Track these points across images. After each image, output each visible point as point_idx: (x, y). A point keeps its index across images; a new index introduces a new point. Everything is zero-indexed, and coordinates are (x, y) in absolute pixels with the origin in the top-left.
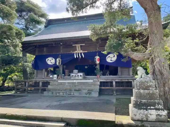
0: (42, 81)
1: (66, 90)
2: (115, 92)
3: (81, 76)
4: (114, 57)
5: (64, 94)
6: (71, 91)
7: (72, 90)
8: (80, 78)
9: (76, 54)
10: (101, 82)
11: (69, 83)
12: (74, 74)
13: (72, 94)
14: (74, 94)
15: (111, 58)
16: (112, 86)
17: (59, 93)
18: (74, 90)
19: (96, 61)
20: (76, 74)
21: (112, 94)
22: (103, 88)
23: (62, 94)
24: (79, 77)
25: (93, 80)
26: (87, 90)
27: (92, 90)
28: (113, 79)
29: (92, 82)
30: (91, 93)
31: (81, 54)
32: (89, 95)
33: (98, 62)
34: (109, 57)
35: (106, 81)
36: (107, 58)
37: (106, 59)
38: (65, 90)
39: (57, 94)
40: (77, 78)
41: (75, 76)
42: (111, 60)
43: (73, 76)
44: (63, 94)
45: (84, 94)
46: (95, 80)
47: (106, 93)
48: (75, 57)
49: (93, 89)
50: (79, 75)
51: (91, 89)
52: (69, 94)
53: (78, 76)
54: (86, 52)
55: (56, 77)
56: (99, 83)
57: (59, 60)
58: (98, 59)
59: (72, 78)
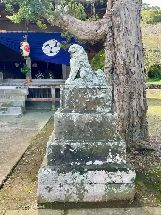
2: (53, 106)
4: (56, 46)
10: (30, 90)
15: (52, 48)
16: (50, 96)
19: (22, 51)
21: (49, 109)
22: (34, 99)
25: (16, 86)
26: (1, 104)
27: (10, 105)
28: (52, 85)
29: (13, 90)
30: (7, 109)
32: (4, 113)
33: (26, 53)
34: (48, 45)
35: (39, 88)
37: (43, 49)
42: (51, 52)
46: (19, 86)
47: (39, 108)
49: (12, 102)
51: (8, 103)
54: (3, 31)
56: (25, 92)
58: (27, 46)
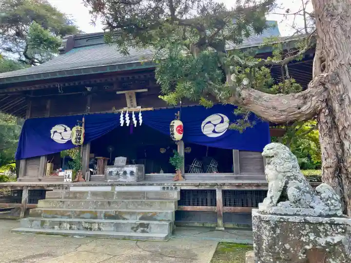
0: (29, 188)
1: (82, 216)
2: (220, 222)
3: (132, 173)
4: (222, 122)
5: (73, 226)
6: (96, 218)
7: (98, 215)
8: (130, 179)
9: (124, 114)
10: (183, 193)
11: (94, 194)
12: (115, 169)
13: (96, 226)
14: (100, 229)
15: (215, 125)
16: (214, 203)
17: (60, 223)
18: (102, 215)
19: (173, 134)
20: (119, 169)
21: (213, 225)
22: (189, 208)
23: (68, 226)
24: (128, 175)
25: (162, 187)
26: (140, 216)
27: (152, 218)
28: (217, 184)
29: (156, 193)
30: (148, 224)
31: (137, 114)
32: (143, 231)
33: (178, 136)
34: (210, 122)
35: (196, 188)
36: (202, 125)
37: (202, 128)
38: (78, 216)
39: (53, 228)
40: (121, 179)
41: (118, 174)
42: (214, 131)
43: (111, 173)
44: (70, 228)
45: (129, 228)
46: (166, 185)
47: (196, 224)
48: (122, 122)
49: (156, 213)
50: (128, 172)
51: (151, 214)
52: (86, 229)
53: (125, 173)
54: (149, 109)
55: (71, 176)
56: (176, 195)
57: (77, 131)
58: (180, 126)
59: (109, 180)
